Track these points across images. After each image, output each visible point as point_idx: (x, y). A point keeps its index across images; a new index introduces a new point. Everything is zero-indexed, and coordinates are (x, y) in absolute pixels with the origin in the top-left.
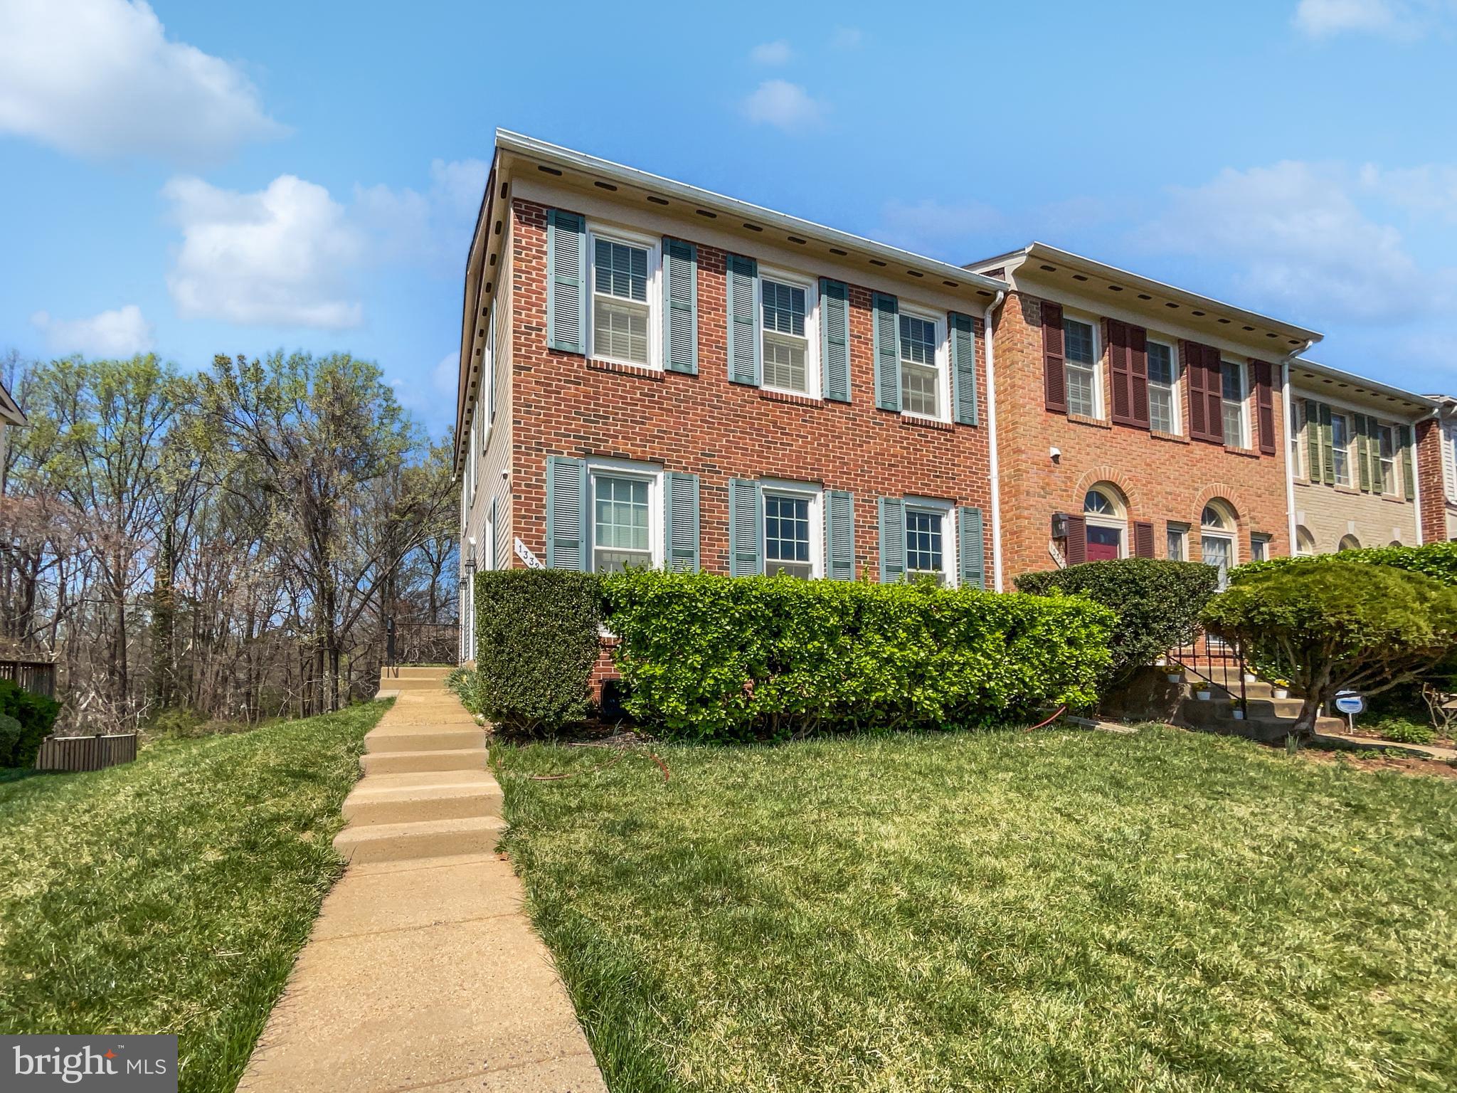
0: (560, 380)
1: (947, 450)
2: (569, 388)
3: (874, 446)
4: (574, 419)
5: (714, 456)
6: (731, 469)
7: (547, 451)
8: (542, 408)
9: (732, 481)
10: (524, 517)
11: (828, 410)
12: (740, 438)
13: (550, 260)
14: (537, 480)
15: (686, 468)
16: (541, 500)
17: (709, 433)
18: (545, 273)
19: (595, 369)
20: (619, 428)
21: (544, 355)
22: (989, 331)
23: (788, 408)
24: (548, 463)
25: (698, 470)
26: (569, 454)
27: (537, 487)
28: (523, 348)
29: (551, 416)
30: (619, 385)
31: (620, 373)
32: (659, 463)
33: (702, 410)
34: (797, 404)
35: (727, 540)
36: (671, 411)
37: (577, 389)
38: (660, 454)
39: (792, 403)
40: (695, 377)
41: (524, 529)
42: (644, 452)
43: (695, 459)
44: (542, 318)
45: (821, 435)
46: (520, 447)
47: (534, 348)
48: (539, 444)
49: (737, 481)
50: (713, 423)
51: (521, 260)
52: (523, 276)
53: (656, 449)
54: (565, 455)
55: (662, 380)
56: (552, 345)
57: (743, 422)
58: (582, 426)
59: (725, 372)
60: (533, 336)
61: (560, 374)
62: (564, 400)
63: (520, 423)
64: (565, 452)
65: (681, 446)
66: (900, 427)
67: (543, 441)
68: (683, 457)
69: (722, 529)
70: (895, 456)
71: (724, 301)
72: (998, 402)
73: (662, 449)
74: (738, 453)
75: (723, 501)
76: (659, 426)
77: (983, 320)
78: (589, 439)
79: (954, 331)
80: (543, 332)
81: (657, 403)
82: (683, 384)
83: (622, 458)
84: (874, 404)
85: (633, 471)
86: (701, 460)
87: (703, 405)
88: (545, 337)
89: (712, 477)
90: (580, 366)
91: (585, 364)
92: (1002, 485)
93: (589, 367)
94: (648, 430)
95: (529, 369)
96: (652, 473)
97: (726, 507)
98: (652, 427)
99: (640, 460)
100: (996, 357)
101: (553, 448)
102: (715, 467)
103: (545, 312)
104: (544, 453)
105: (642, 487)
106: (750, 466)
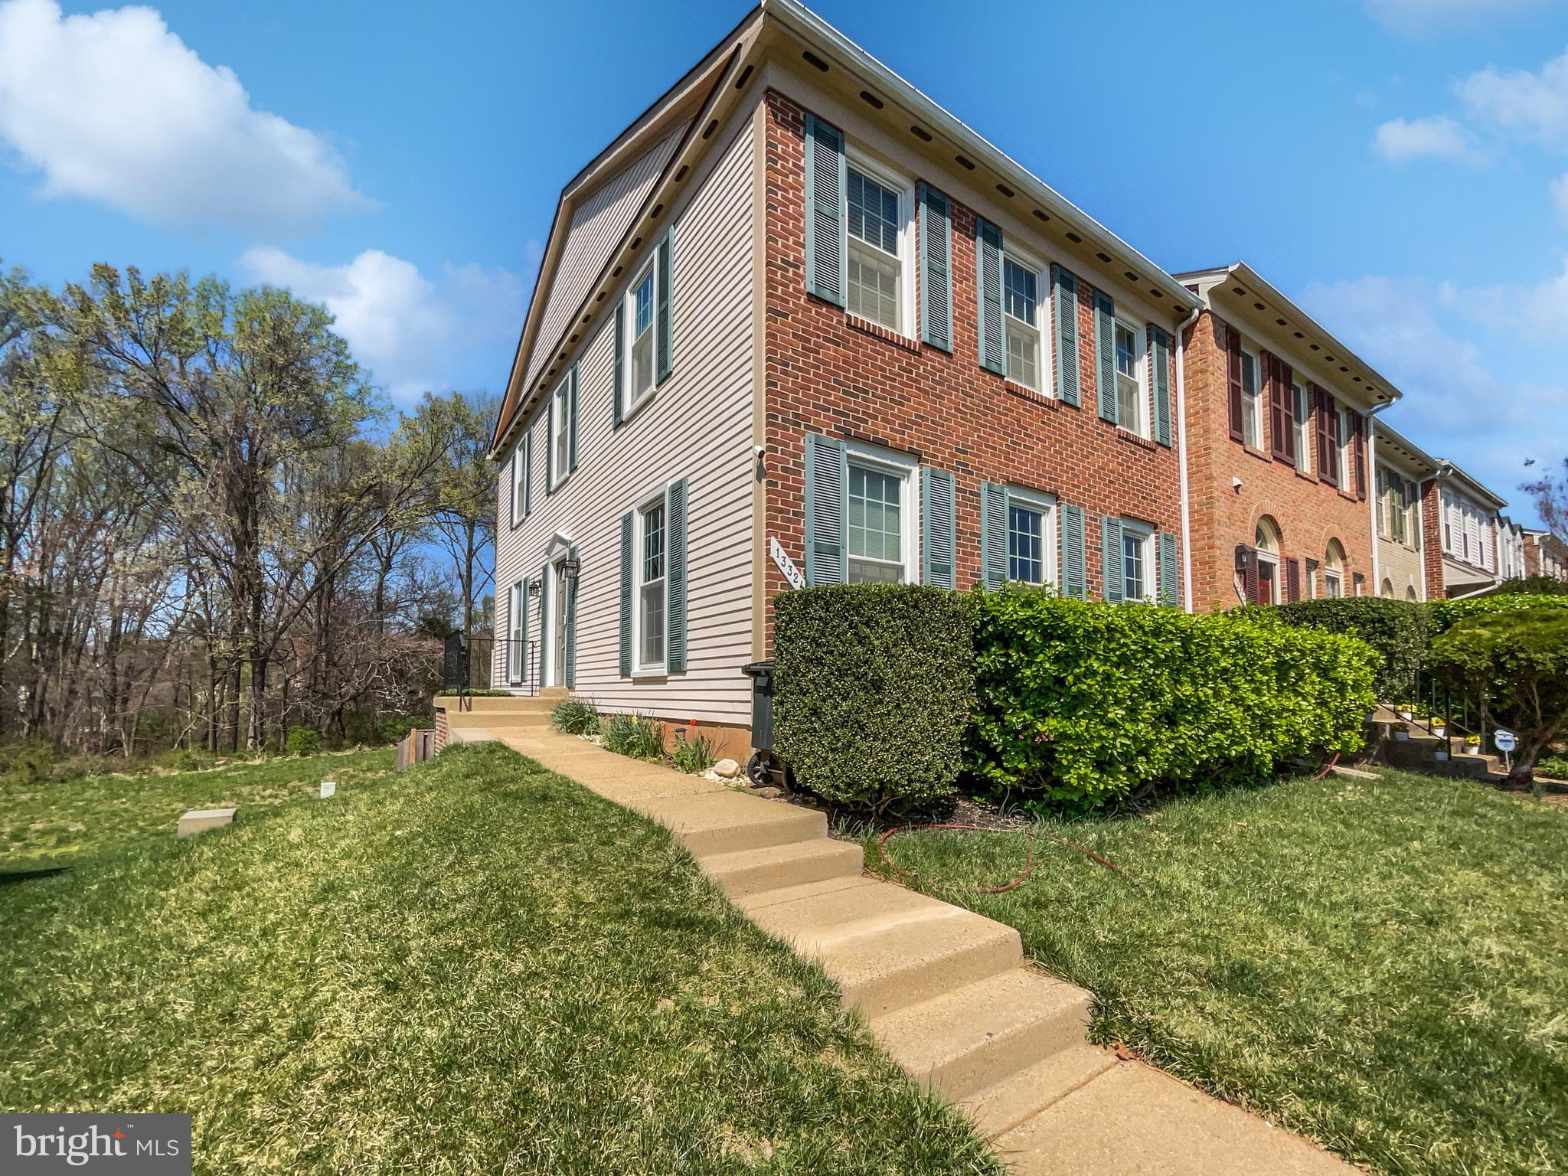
0: (818, 336)
1: (1150, 470)
2: (829, 349)
3: (1098, 459)
4: (833, 389)
5: (966, 453)
6: (982, 470)
7: (806, 427)
8: (800, 369)
9: (984, 485)
10: (781, 511)
11: (1062, 413)
12: (989, 435)
13: (808, 178)
14: (795, 464)
15: (941, 465)
16: (799, 490)
17: (963, 426)
18: (802, 194)
19: (855, 328)
20: (878, 406)
21: (802, 300)
22: (1180, 349)
23: (1030, 406)
24: (808, 441)
25: (953, 468)
26: (829, 433)
27: (795, 472)
28: (780, 288)
29: (809, 381)
30: (878, 352)
31: (879, 338)
32: (917, 456)
33: (956, 396)
34: (1037, 402)
35: (979, 555)
36: (927, 393)
37: (836, 351)
38: (918, 445)
39: (1033, 401)
40: (949, 355)
41: (780, 527)
42: (903, 440)
43: (951, 454)
44: (800, 253)
45: (1057, 441)
46: (776, 418)
47: (791, 290)
48: (796, 415)
49: (989, 485)
50: (966, 413)
51: (776, 171)
52: (780, 193)
53: (911, 438)
54: (824, 434)
55: (919, 354)
56: (812, 289)
57: (992, 416)
58: (842, 399)
59: (976, 355)
60: (791, 274)
61: (819, 329)
62: (823, 362)
63: (775, 385)
64: (824, 429)
65: (937, 436)
66: (1117, 441)
67: (800, 412)
68: (938, 451)
69: (974, 541)
70: (1112, 471)
71: (974, 271)
72: (1188, 426)
73: (919, 438)
74: (987, 452)
75: (975, 508)
76: (916, 409)
77: (1174, 337)
78: (848, 416)
79: (1154, 343)
80: (801, 271)
81: (915, 381)
82: (939, 363)
83: (880, 444)
84: (1097, 412)
85: (889, 462)
86: (955, 456)
87: (957, 390)
88: (803, 278)
89: (965, 478)
90: (840, 322)
91: (845, 320)
92: (1191, 513)
93: (849, 325)
94: (906, 413)
95: (786, 316)
96: (907, 467)
97: (979, 515)
98: (910, 409)
99: (898, 450)
100: (1186, 378)
101: (812, 424)
102: (967, 466)
103: (803, 246)
104: (802, 428)
105: (894, 483)
106: (999, 469)
